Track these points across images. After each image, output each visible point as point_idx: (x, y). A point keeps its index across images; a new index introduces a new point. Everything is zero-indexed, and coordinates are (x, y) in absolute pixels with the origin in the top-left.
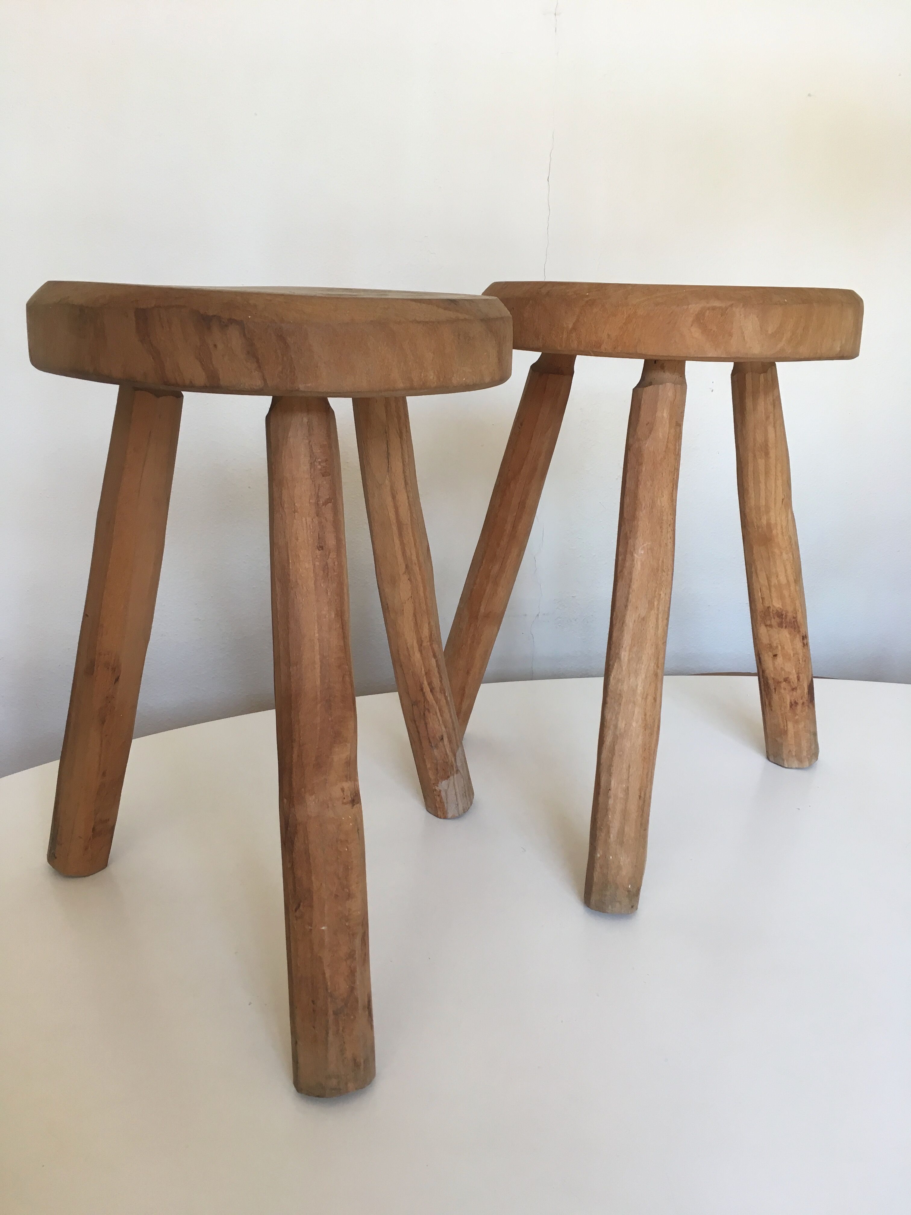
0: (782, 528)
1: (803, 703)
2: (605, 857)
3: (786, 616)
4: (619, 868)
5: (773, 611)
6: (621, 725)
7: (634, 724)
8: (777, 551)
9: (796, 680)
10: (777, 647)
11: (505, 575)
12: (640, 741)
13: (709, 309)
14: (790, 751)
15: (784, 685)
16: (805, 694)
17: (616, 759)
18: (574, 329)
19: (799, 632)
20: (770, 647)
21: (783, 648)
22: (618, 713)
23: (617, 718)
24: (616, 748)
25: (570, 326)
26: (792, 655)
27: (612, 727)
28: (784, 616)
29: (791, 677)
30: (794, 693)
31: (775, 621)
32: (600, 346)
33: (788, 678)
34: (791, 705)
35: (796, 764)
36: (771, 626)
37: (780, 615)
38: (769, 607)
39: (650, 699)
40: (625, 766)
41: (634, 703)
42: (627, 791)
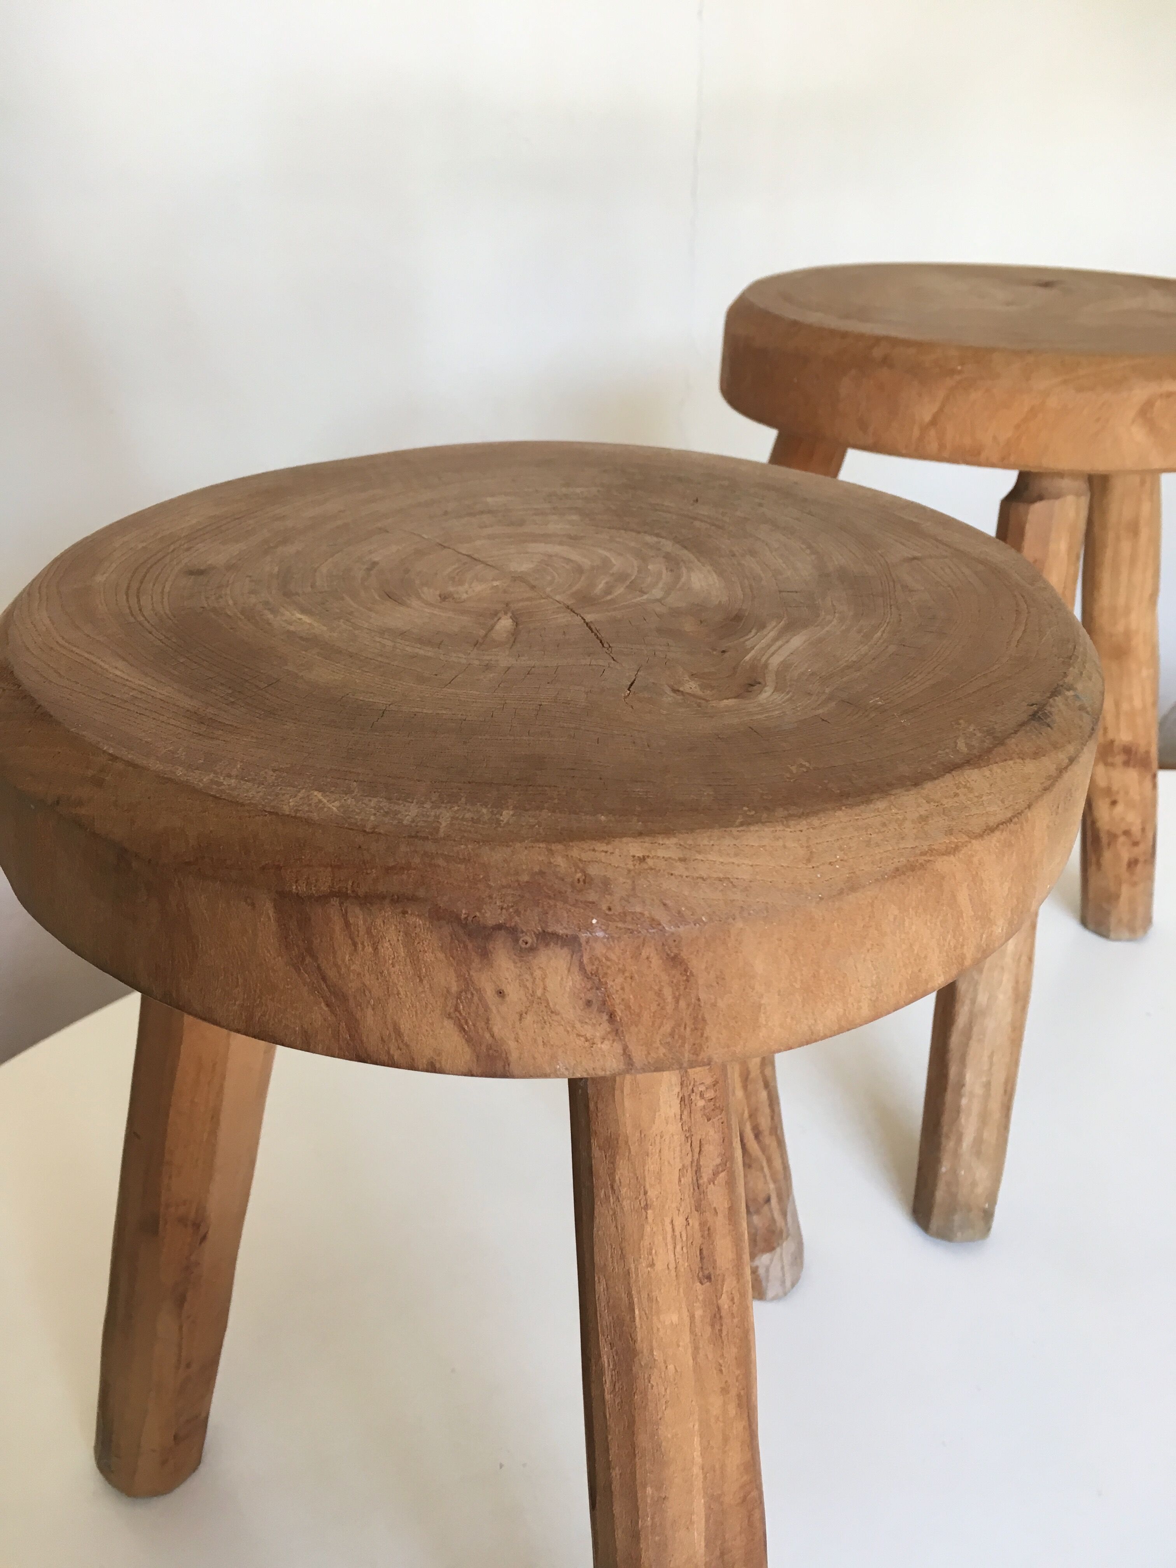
1: (1146, 860)
2: (954, 1171)
3: (1136, 753)
4: (974, 1184)
5: (1118, 746)
6: (982, 998)
7: (1001, 997)
8: (1134, 666)
9: (1140, 833)
10: (1118, 792)
12: (1009, 1018)
13: (1161, 396)
14: (1120, 920)
15: (1122, 839)
16: (1150, 848)
17: (973, 1044)
18: (934, 422)
19: (1151, 769)
20: (1108, 791)
21: (1127, 793)
22: (977, 983)
23: (975, 991)
24: (975, 1029)
25: (927, 418)
26: (1138, 801)
27: (968, 1002)
28: (1132, 751)
29: (1133, 829)
30: (1135, 849)
31: (1119, 759)
32: (979, 453)
33: (1130, 830)
34: (1129, 864)
35: (1127, 934)
36: (1112, 765)
37: (1128, 751)
38: (1113, 741)
39: (1024, 959)
40: (986, 1053)
41: (1002, 968)
42: (988, 1085)
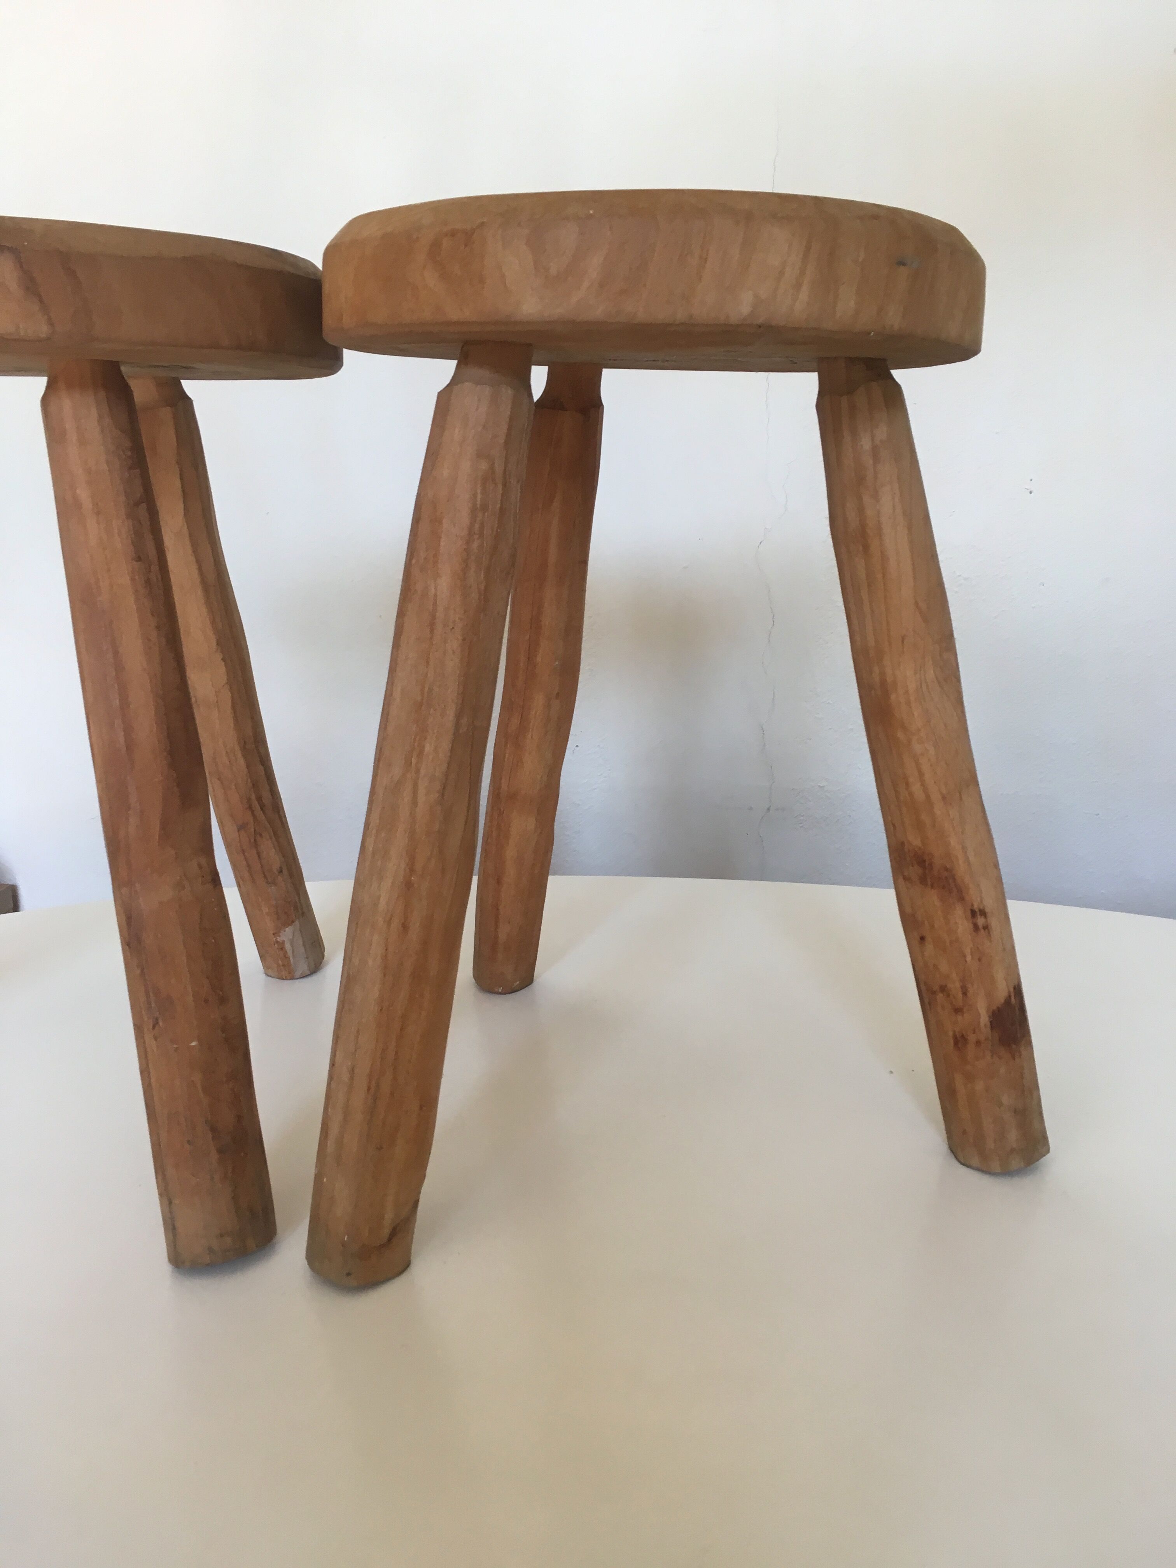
0: (907, 692)
1: (978, 1043)
3: (931, 864)
5: (909, 851)
8: (900, 734)
9: (960, 995)
10: (923, 922)
11: (529, 736)
14: (964, 1132)
15: (940, 996)
16: (982, 1024)
19: (962, 899)
20: (914, 920)
21: (932, 926)
24: (347, 996)
26: (948, 944)
28: (927, 863)
29: (950, 985)
30: (959, 1018)
33: (946, 985)
34: (956, 1043)
37: (920, 860)
38: (903, 844)
